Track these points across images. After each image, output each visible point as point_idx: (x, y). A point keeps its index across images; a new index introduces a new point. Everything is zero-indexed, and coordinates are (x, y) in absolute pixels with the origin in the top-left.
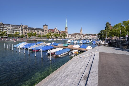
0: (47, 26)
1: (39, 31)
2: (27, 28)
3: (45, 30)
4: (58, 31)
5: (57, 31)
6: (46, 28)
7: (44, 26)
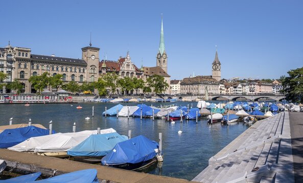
0: (98, 49)
1: (69, 70)
2: (29, 57)
3: (89, 64)
4: (134, 70)
5: (131, 69)
6: (93, 58)
7: (84, 49)
